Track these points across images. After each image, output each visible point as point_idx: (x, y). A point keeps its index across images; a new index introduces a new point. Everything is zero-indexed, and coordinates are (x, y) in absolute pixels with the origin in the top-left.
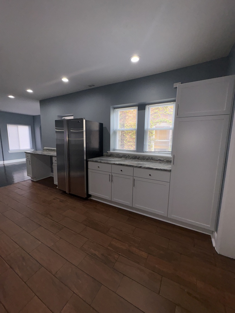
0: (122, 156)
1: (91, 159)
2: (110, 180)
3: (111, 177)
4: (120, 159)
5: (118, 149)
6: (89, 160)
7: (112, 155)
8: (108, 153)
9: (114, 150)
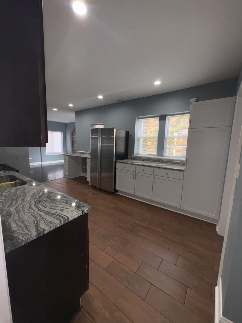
0: (145, 159)
1: (119, 161)
2: (134, 178)
3: (135, 175)
4: (142, 162)
5: (141, 153)
6: (117, 161)
7: (135, 158)
8: (132, 156)
9: (137, 154)
